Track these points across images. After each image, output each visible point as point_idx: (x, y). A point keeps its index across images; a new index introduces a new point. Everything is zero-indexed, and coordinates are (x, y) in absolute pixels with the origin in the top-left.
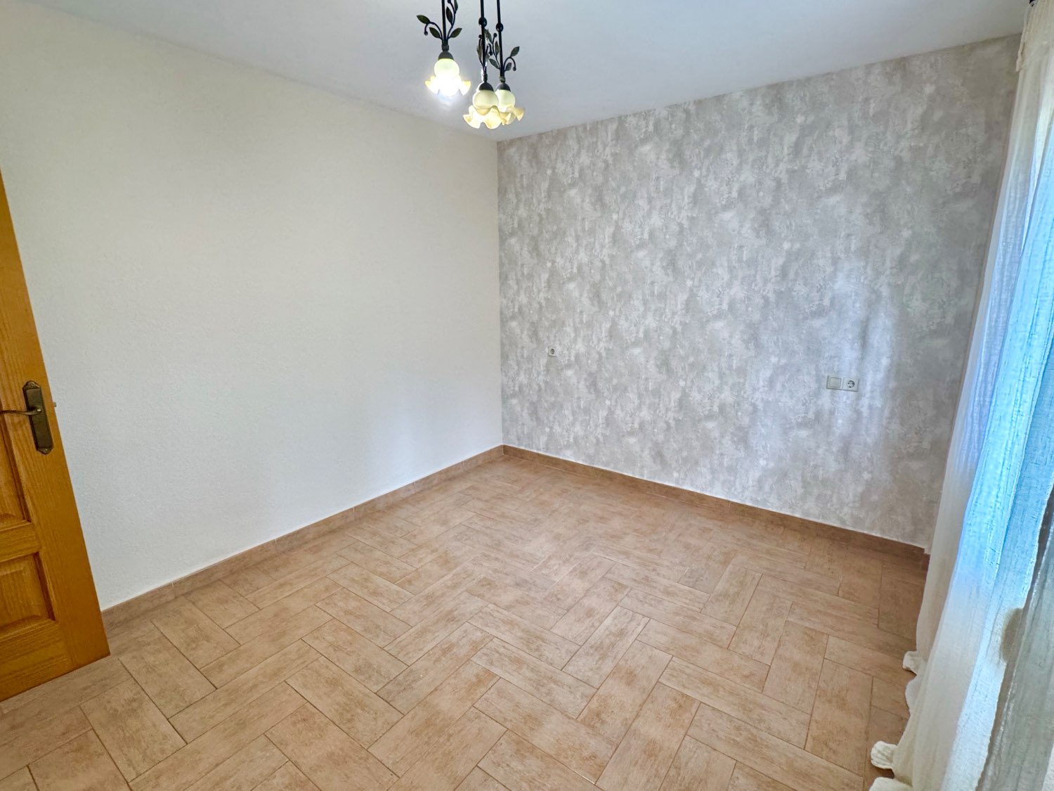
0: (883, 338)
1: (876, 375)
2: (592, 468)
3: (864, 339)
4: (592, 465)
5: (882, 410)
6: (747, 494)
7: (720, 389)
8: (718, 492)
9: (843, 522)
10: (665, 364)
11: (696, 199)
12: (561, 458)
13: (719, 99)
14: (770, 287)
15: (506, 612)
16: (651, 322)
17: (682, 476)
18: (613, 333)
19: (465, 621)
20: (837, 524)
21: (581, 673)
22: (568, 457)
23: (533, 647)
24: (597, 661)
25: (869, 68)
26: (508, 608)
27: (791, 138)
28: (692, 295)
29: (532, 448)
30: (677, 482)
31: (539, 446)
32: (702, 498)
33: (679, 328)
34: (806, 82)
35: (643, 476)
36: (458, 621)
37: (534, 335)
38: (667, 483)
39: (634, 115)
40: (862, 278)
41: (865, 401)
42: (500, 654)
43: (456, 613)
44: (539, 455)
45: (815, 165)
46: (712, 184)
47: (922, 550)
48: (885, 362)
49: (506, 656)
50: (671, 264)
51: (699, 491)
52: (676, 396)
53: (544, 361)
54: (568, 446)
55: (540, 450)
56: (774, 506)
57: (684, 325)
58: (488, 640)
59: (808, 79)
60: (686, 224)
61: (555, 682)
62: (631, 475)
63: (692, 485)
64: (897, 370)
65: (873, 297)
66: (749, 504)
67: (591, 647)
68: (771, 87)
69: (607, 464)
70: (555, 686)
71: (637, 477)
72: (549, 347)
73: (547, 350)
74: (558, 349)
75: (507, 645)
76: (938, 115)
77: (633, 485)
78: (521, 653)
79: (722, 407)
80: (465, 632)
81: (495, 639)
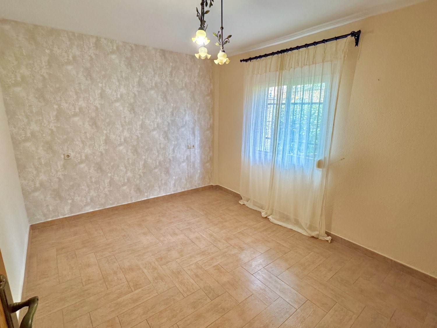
0: (197, 133)
1: (197, 144)
2: (105, 209)
3: (194, 133)
4: (104, 208)
5: (200, 152)
6: (171, 190)
7: (158, 156)
8: (163, 194)
9: (196, 186)
10: (135, 151)
11: (140, 83)
12: (83, 213)
13: (144, 47)
14: (169, 118)
16: (126, 134)
17: (148, 194)
18: (107, 141)
19: (182, 269)
20: (195, 188)
21: (224, 247)
22: (88, 210)
23: (207, 254)
24: (220, 243)
25: (187, 55)
26: (182, 256)
27: (169, 69)
28: (143, 122)
29: (59, 216)
30: (147, 197)
31: (66, 212)
32: (157, 198)
33: (139, 136)
34: (171, 53)
35: (132, 201)
37: (49, 147)
38: (143, 199)
40: (192, 116)
41: (196, 151)
44: (66, 218)
45: (177, 80)
46: (145, 79)
47: (212, 185)
48: (199, 139)
49: (208, 261)
50: (132, 109)
51: (156, 197)
52: (142, 163)
53: (60, 163)
54: (87, 205)
55: (66, 215)
56: (180, 190)
57: (141, 134)
59: (172, 52)
60: (137, 93)
62: (127, 203)
63: (153, 195)
64: (201, 141)
65: (195, 121)
66: (173, 193)
67: (214, 242)
68: (162, 50)
69: (113, 204)
71: (130, 203)
72: (64, 154)
73: (62, 156)
74: (72, 155)
76: (201, 74)
77: (128, 207)
78: (209, 257)
79: (160, 163)
80: (189, 270)
81: (198, 262)
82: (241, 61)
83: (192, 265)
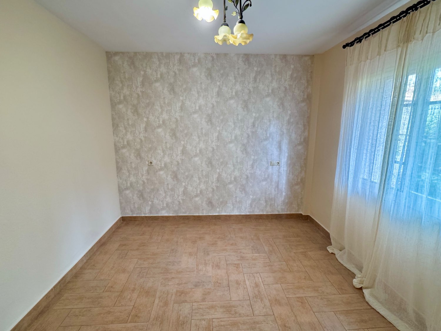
0: (285, 147)
1: (284, 160)
2: (178, 216)
3: (280, 147)
4: (177, 215)
5: (287, 171)
6: (247, 210)
7: (234, 171)
8: (236, 213)
9: (278, 211)
10: (210, 163)
11: (219, 94)
12: (160, 215)
13: (226, 55)
14: (249, 130)
15: (204, 303)
16: (202, 145)
17: (221, 209)
18: (184, 152)
19: (190, 320)
20: (277, 213)
21: (262, 312)
22: (164, 214)
23: (233, 312)
24: (262, 303)
25: (276, 55)
26: (204, 300)
27: (253, 75)
28: (220, 133)
29: (142, 214)
30: (219, 213)
31: (146, 212)
32: (230, 216)
33: (215, 148)
34: (256, 55)
35: (204, 214)
36: (187, 322)
37: (138, 155)
38: (214, 214)
39: (188, 53)
40: (278, 127)
41: (282, 169)
42: (224, 326)
43: (181, 318)
44: (146, 217)
45: (261, 86)
46: (224, 89)
47: (301, 214)
48: (287, 155)
49: (227, 325)
50: (210, 120)
51: (228, 214)
52: (216, 176)
53: (145, 168)
54: (163, 209)
55: (146, 214)
56: (257, 212)
57: (217, 146)
58: (211, 323)
59: (257, 55)
60: (215, 104)
61: (258, 323)
62: (198, 215)
63: (225, 212)
64: (290, 158)
65: (282, 133)
66: (248, 214)
67: (253, 298)
68: (245, 55)
69: (185, 213)
70: (259, 325)
71: (201, 215)
72: (148, 161)
73: (147, 163)
74: (154, 162)
75: (222, 319)
76: (295, 75)
77: (199, 219)
78: (231, 319)
79: (235, 178)
80: (196, 325)
81: (214, 320)
82: (344, 47)
83: (204, 320)
